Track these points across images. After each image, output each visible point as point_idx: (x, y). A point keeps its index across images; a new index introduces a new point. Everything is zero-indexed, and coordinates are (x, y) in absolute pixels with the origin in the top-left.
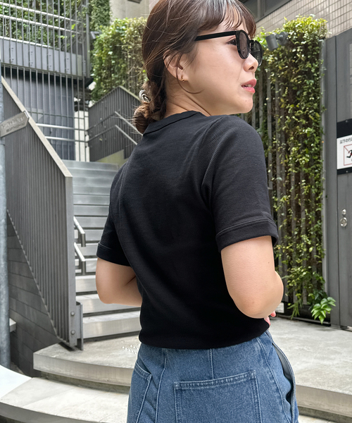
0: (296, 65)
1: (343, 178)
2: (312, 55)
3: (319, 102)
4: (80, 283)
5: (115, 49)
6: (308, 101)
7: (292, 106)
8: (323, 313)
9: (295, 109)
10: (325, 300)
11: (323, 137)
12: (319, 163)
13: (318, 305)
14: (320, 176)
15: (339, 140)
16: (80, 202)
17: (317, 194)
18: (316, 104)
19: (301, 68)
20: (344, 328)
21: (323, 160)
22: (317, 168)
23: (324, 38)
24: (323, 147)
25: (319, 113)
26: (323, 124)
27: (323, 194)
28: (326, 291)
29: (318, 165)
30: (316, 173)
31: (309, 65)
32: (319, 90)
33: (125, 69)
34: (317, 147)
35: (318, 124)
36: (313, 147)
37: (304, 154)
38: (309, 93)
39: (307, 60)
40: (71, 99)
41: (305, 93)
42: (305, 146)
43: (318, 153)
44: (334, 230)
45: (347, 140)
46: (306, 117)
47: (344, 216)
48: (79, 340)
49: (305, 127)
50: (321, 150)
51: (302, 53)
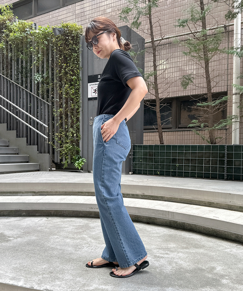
0: (68, 45)
1: (91, 102)
2: (76, 42)
3: (79, 64)
7: (65, 65)
8: (80, 165)
9: (67, 66)
10: (81, 159)
11: (81, 82)
12: (79, 94)
13: (78, 162)
14: (79, 100)
15: (89, 84)
17: (78, 109)
18: (78, 66)
19: (70, 46)
21: (81, 92)
22: (78, 96)
24: (81, 87)
25: (79, 70)
26: (81, 75)
27: (81, 109)
28: (81, 155)
30: (77, 99)
31: (74, 46)
32: (79, 59)
34: (78, 86)
35: (78, 75)
36: (76, 86)
37: (72, 89)
38: (74, 60)
39: (74, 43)
41: (72, 60)
42: (71, 85)
43: (78, 89)
44: (86, 127)
45: (93, 85)
46: (73, 71)
47: (91, 120)
49: (72, 76)
51: (72, 40)
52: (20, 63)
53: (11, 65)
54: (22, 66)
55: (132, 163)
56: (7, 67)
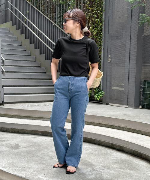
6: (98, 7)
7: (91, 9)
8: (99, 97)
11: (103, 23)
14: (101, 40)
17: (100, 48)
18: (101, 9)
21: (103, 33)
22: (100, 36)
24: (103, 27)
25: (102, 12)
26: (104, 17)
27: (102, 48)
29: (100, 35)
30: (99, 39)
32: (103, 2)
34: (100, 27)
35: (101, 17)
37: (95, 30)
38: (98, 4)
41: (96, 3)
42: (96, 27)
43: (101, 30)
46: (96, 14)
48: (3, 102)
49: (96, 18)
50: (102, 28)
52: (61, 7)
53: (56, 9)
54: (63, 10)
55: (141, 98)
56: (53, 10)
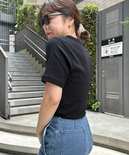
0: (88, 21)
1: (103, 60)
2: (93, 17)
3: (95, 34)
4: (10, 95)
5: (25, 13)
6: (92, 33)
8: (96, 107)
10: (96, 103)
11: (97, 46)
13: (94, 104)
14: (95, 59)
15: (102, 47)
16: (10, 67)
17: (94, 65)
18: (94, 34)
19: (89, 21)
20: (103, 113)
21: (96, 54)
22: (94, 56)
23: (97, 12)
24: (97, 49)
25: (95, 37)
26: (97, 41)
27: (96, 65)
28: (97, 99)
29: (95, 55)
30: (94, 58)
31: (92, 21)
32: (96, 29)
33: (28, 20)
34: (95, 49)
35: (95, 41)
36: (93, 49)
37: (90, 51)
38: (92, 31)
39: (92, 19)
40: (8, 30)
41: (91, 30)
42: (90, 49)
43: (95, 51)
44: (100, 78)
45: (105, 47)
46: (91, 39)
47: (104, 73)
48: (9, 116)
49: (91, 42)
50: (96, 50)
51: (90, 16)
